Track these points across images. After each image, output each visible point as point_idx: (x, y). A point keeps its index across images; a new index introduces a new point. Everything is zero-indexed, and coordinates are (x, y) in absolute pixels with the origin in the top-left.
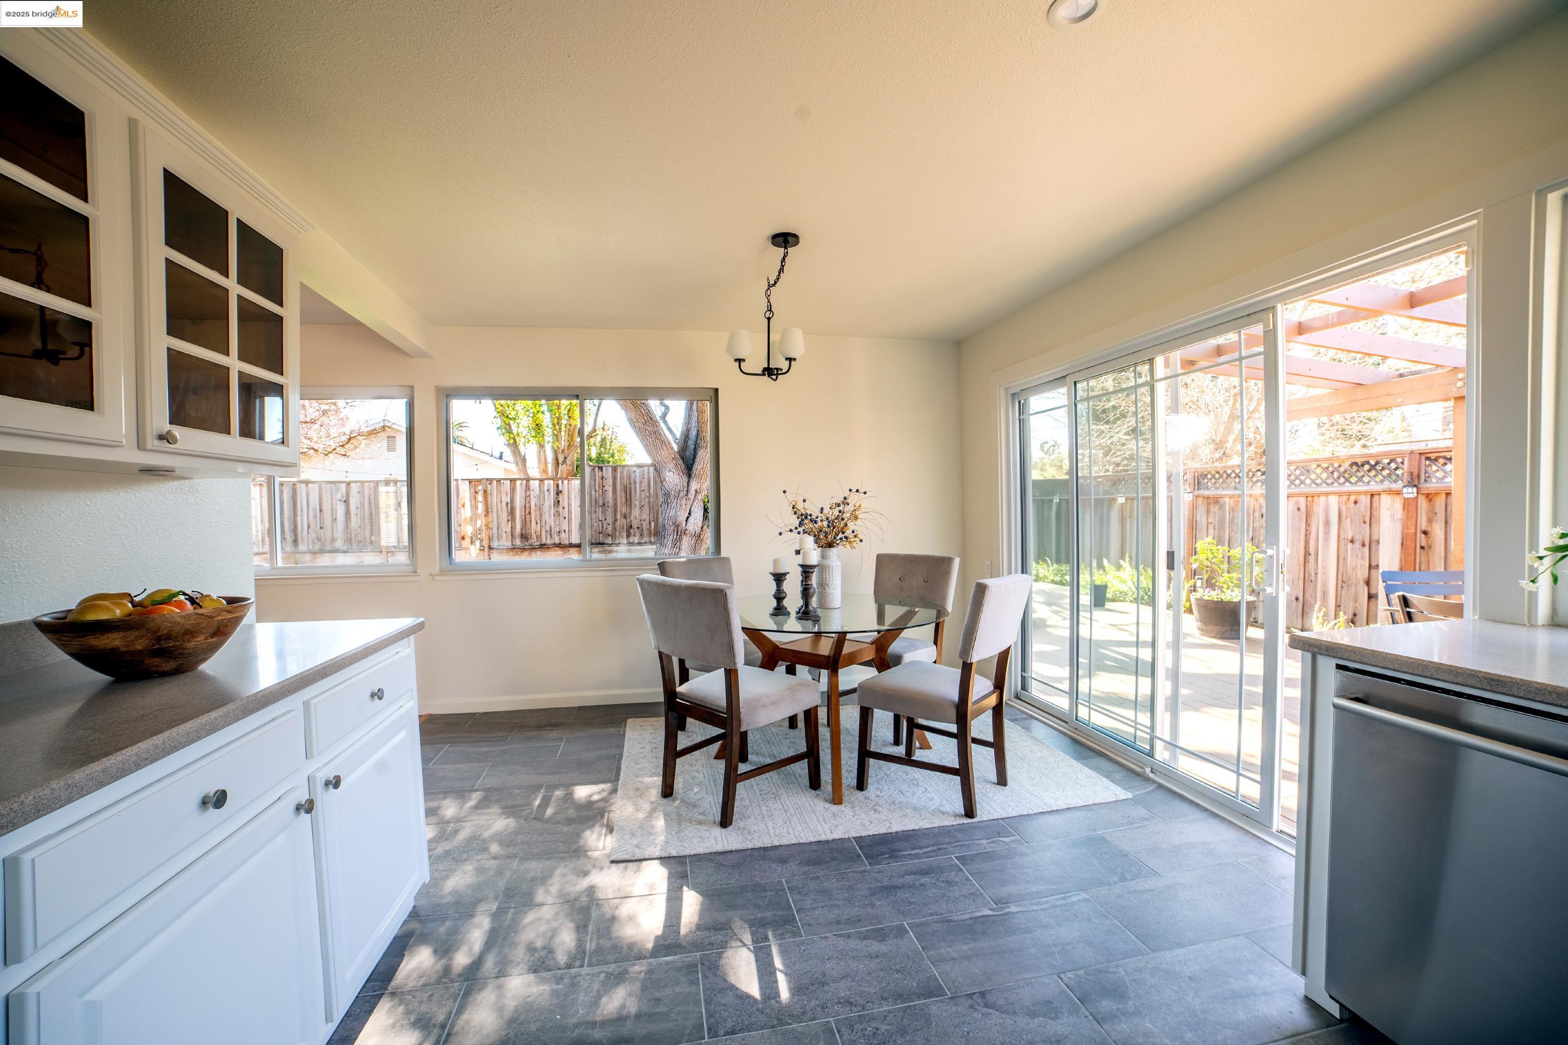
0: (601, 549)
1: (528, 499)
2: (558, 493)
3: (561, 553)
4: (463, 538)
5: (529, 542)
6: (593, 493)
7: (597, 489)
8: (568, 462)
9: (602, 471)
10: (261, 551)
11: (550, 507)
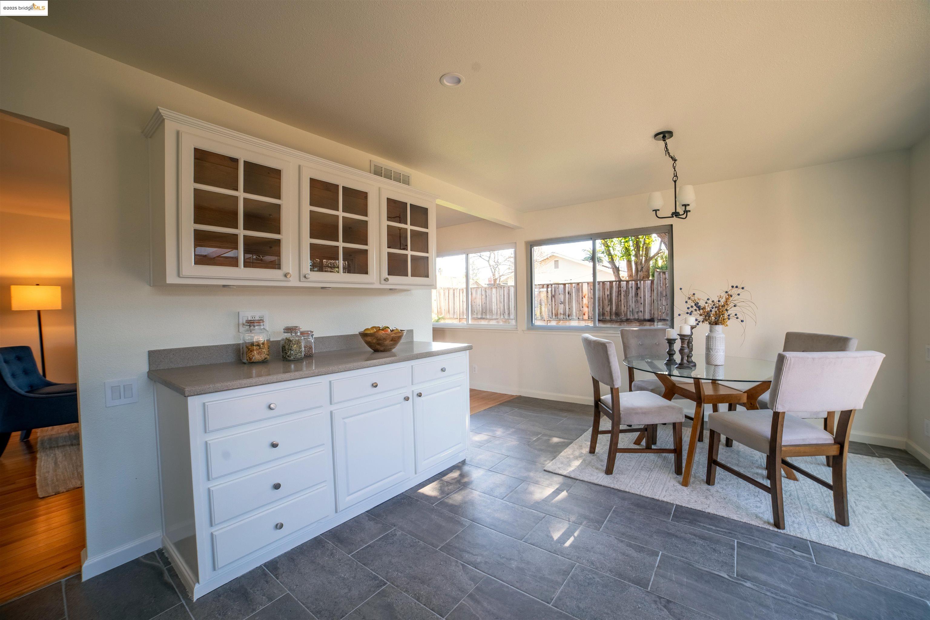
0: (664, 323)
1: (620, 292)
2: (637, 288)
3: (638, 324)
4: (584, 314)
5: (620, 317)
6: (659, 288)
7: (662, 286)
8: (644, 270)
9: (665, 274)
10: (496, 318)
11: (632, 297)
